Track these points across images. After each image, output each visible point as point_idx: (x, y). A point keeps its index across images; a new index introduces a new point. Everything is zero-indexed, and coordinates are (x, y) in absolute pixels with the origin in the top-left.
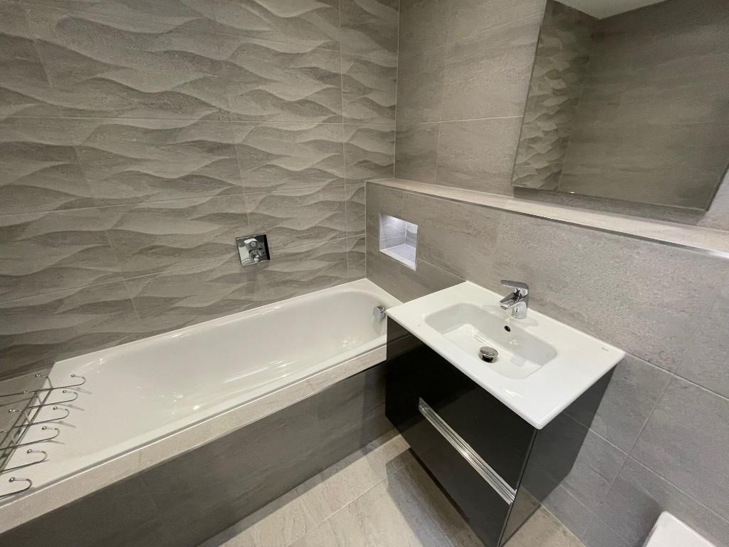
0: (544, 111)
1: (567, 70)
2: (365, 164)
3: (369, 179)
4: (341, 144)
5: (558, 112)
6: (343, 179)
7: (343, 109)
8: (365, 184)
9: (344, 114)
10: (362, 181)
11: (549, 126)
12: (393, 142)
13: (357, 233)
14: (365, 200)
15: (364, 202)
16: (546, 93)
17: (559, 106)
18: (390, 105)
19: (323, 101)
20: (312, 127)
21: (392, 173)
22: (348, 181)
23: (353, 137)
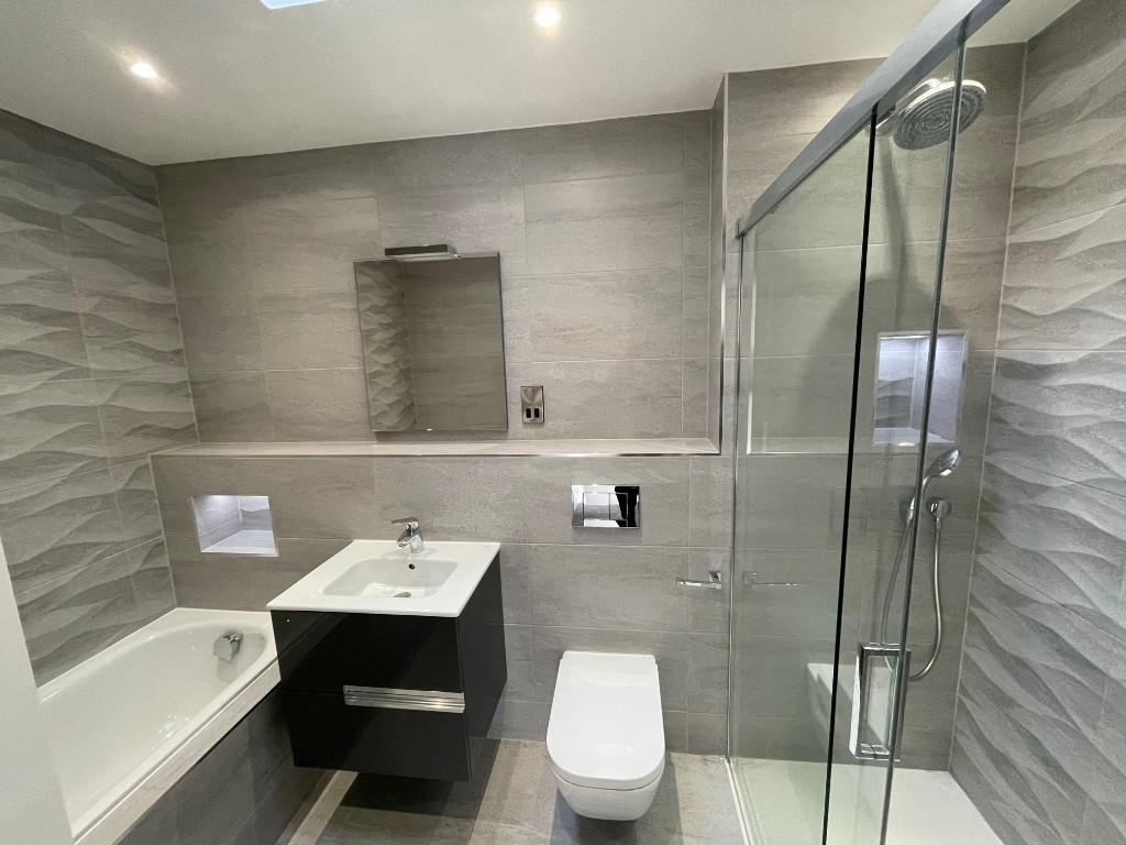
0: (378, 345)
1: (387, 306)
2: (144, 431)
3: (156, 450)
4: (95, 408)
5: (392, 345)
6: (105, 458)
7: (89, 358)
8: (149, 460)
9: (93, 366)
10: (143, 456)
11: (388, 358)
12: (187, 396)
13: (147, 538)
14: (153, 484)
15: (152, 486)
16: (374, 327)
17: (390, 338)
18: (173, 349)
19: (48, 350)
20: (29, 388)
21: (195, 436)
22: (116, 460)
23: (115, 395)
